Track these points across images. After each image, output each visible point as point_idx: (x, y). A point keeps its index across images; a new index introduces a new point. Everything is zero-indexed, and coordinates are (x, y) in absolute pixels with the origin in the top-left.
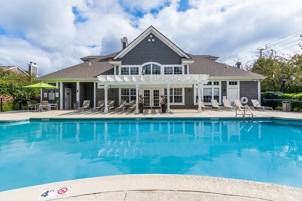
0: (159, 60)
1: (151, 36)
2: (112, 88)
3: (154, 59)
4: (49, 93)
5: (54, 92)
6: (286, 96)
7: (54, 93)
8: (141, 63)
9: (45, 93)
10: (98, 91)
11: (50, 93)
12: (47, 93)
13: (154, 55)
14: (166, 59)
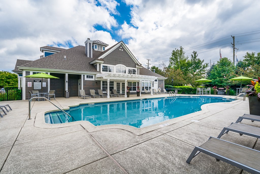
0: (125, 64)
1: (121, 47)
2: (96, 80)
3: (122, 62)
4: (34, 82)
5: (40, 81)
6: (175, 87)
7: (41, 83)
8: (115, 64)
9: (28, 83)
10: (85, 82)
11: (36, 82)
12: (31, 83)
13: (122, 60)
14: (129, 63)
